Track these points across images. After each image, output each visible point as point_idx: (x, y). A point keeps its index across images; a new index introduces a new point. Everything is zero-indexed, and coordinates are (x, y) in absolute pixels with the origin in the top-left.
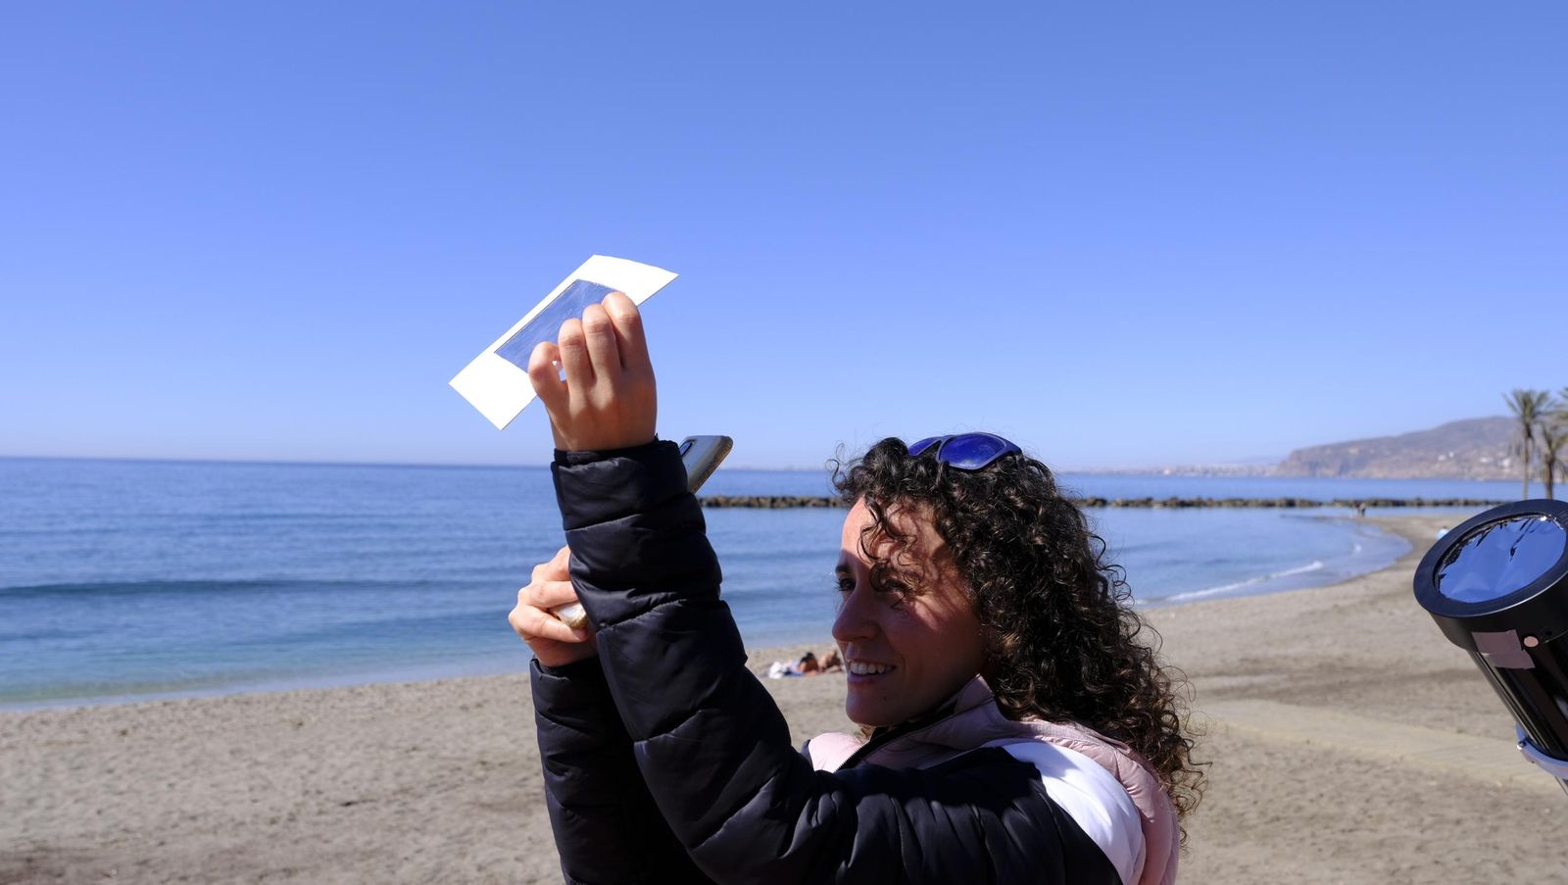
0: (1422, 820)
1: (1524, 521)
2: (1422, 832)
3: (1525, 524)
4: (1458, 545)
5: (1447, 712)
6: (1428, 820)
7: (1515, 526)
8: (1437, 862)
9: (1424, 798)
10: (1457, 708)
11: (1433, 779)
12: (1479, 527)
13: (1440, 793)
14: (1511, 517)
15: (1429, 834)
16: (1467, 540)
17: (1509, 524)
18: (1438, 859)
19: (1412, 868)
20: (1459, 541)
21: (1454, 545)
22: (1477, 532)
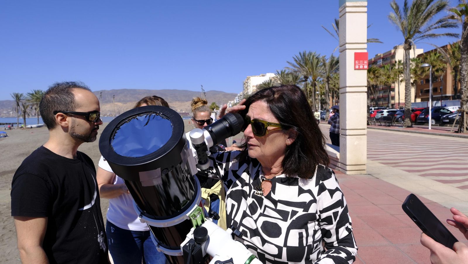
0: (3, 219)
1: (146, 115)
2: (4, 223)
3: (146, 117)
4: (116, 129)
5: (5, 184)
6: (5, 218)
7: (142, 118)
8: (10, 231)
9: (3, 212)
10: (8, 183)
11: (4, 205)
12: (124, 119)
13: (8, 209)
14: (138, 115)
15: (6, 223)
16: (120, 126)
17: (138, 117)
18: (10, 230)
19: (3, 235)
20: (116, 127)
21: (115, 129)
22: (123, 122)
